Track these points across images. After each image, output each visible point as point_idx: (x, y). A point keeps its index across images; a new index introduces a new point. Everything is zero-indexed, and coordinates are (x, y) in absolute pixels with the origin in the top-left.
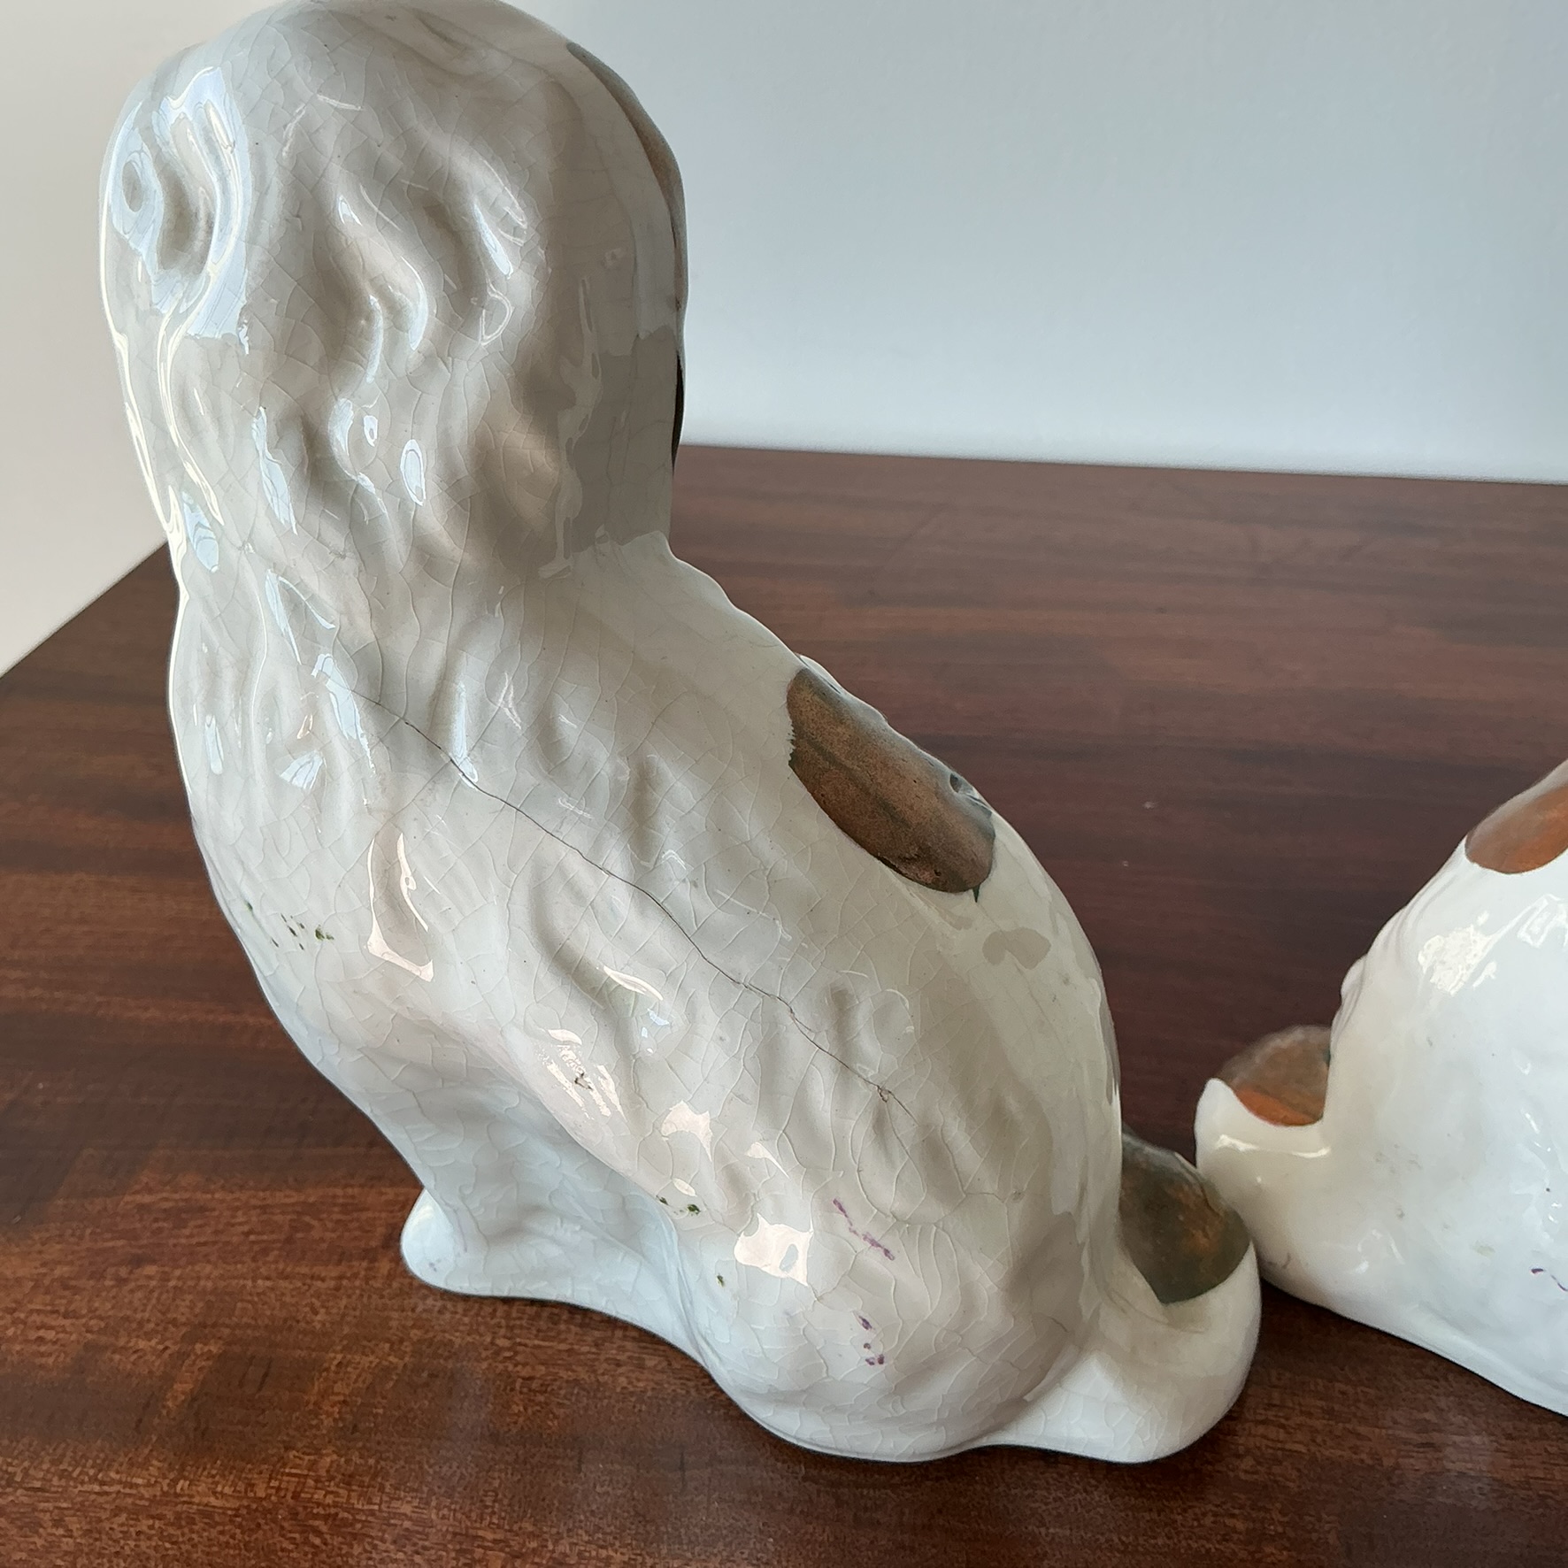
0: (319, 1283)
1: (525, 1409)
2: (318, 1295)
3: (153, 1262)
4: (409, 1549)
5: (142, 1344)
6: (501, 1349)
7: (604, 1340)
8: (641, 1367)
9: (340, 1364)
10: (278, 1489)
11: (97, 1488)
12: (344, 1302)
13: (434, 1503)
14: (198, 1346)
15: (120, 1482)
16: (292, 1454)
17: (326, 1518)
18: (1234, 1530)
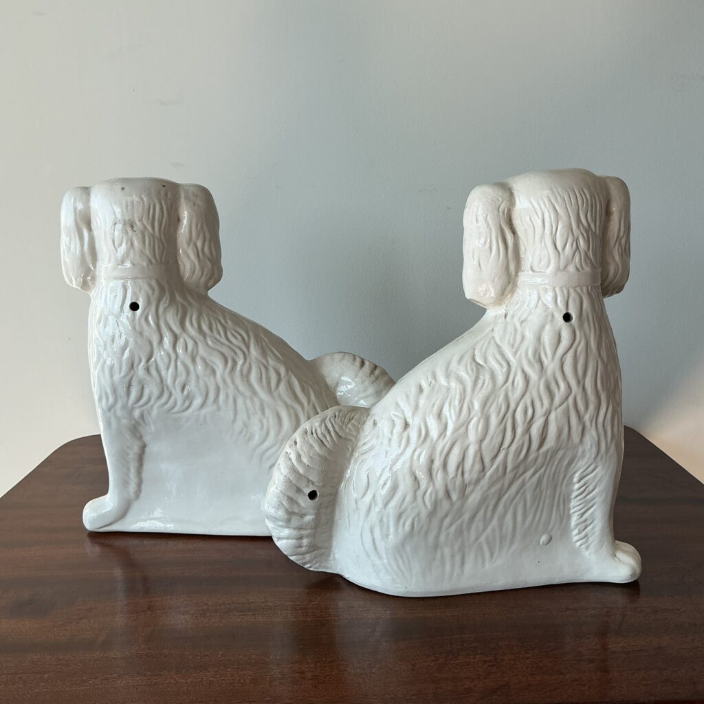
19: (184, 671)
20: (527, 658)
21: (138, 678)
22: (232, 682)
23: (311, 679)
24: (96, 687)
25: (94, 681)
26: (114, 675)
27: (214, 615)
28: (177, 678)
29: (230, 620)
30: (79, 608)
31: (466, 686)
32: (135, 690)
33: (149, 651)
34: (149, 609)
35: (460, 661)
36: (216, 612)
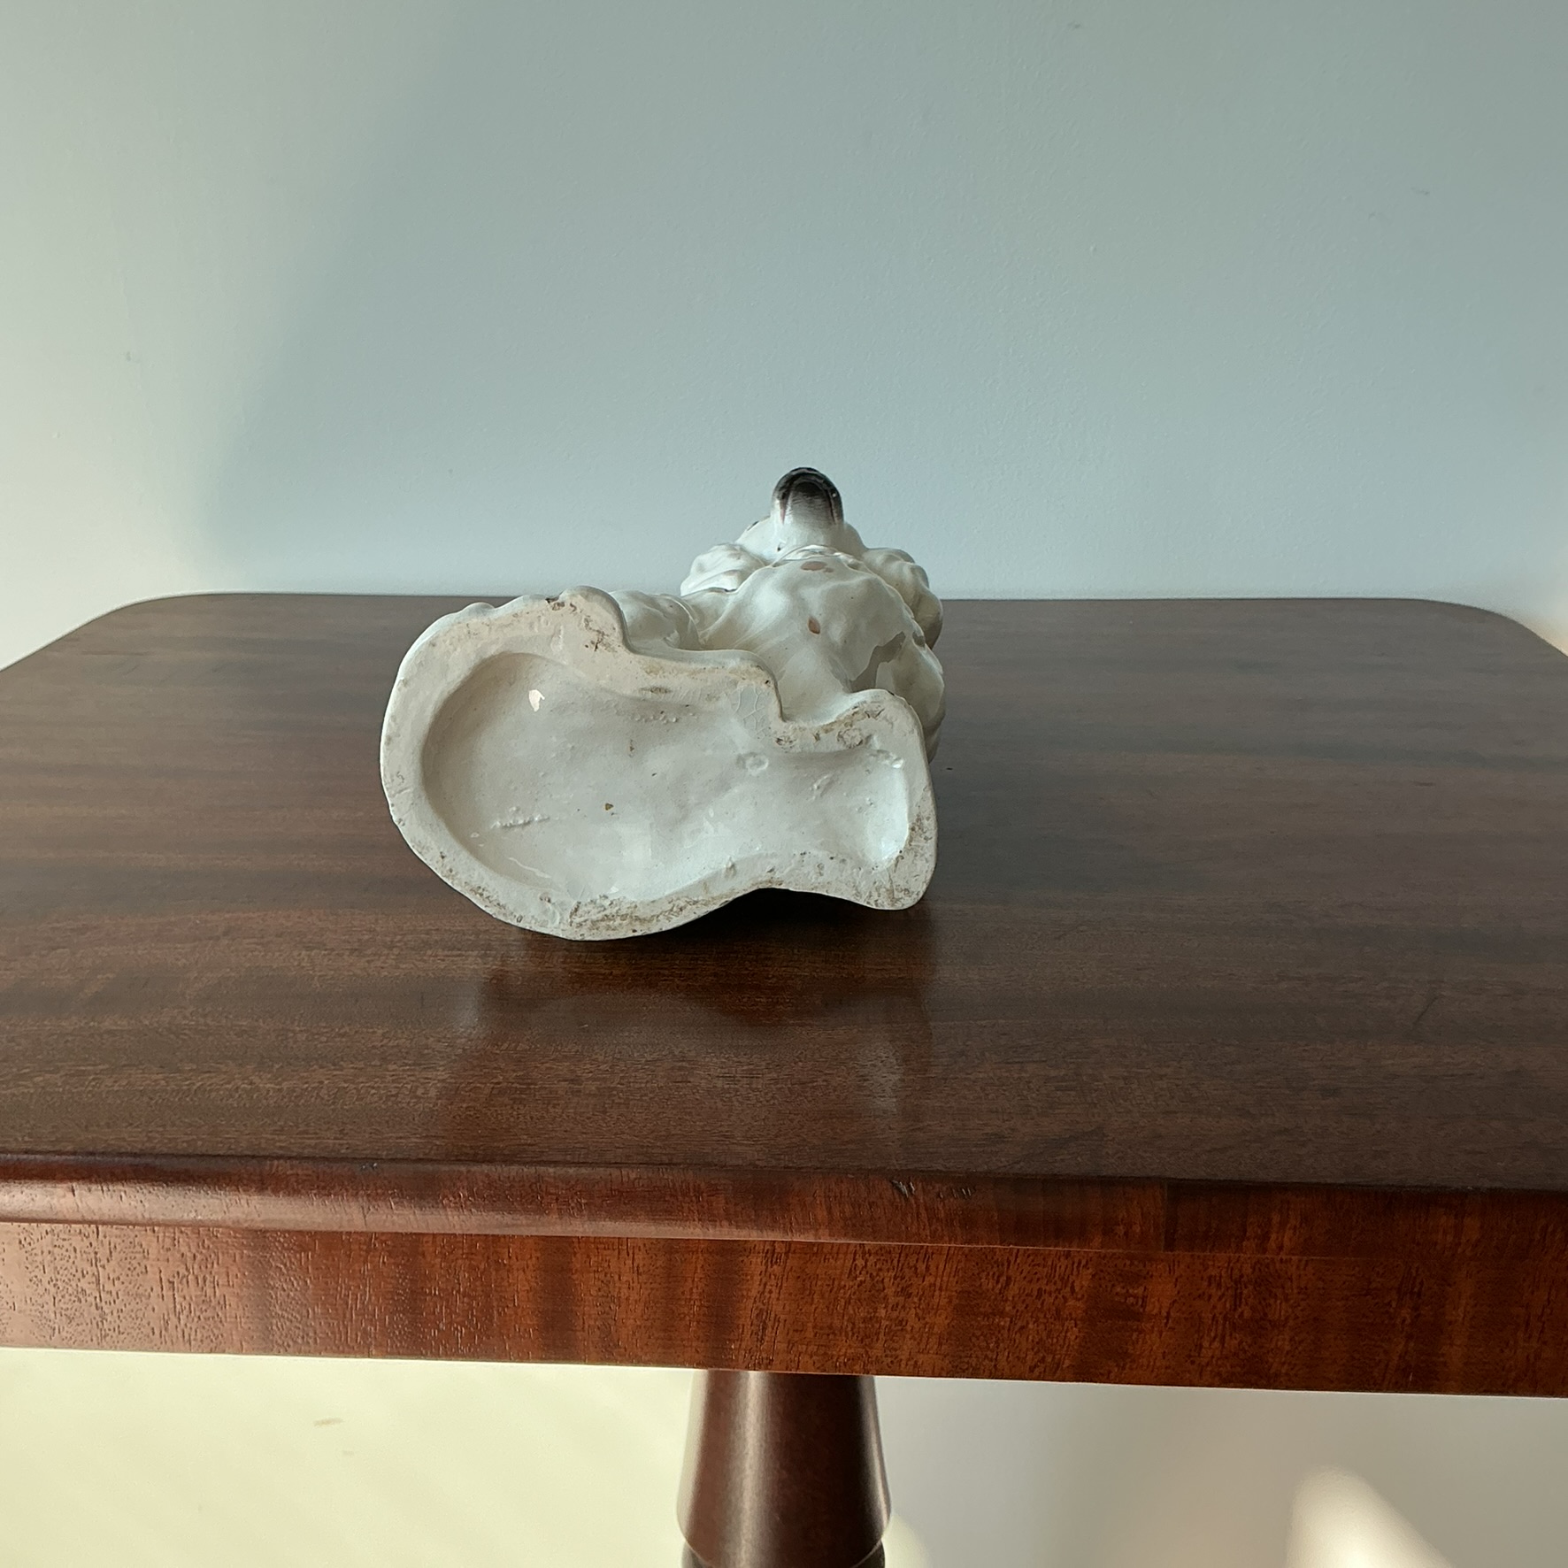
0: (180, 950)
1: (321, 986)
2: (180, 954)
3: (64, 948)
4: (245, 1036)
5: (61, 977)
6: (303, 967)
7: (373, 961)
8: (399, 968)
9: (196, 978)
10: (157, 1022)
11: (35, 1028)
12: (198, 955)
13: (261, 1020)
14: (99, 977)
15: (51, 1025)
16: (165, 1010)
17: (190, 1030)
18: (760, 1002)
19: (277, 1066)
20: (1161, 1077)
21: (160, 1076)
22: (393, 1093)
23: (595, 1095)
24: (48, 1089)
25: (48, 1076)
26: (101, 1067)
27: (386, 952)
28: (256, 1080)
29: (421, 964)
30: (58, 925)
31: (988, 1130)
32: (146, 1099)
33: (202, 1020)
34: (226, 934)
35: (981, 1076)
36: (391, 948)
